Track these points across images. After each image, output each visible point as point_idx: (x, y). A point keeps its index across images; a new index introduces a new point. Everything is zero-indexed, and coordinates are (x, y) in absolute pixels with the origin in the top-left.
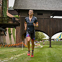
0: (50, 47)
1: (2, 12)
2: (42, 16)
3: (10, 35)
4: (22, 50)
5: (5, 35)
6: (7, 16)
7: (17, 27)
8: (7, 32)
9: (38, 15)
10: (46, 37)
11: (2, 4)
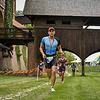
0: (83, 75)
1: (6, 19)
2: (70, 25)
3: (18, 56)
4: (36, 81)
5: (11, 57)
6: (14, 26)
7: (30, 44)
8: (14, 52)
9: (63, 24)
10: (76, 59)
11: (6, 7)
